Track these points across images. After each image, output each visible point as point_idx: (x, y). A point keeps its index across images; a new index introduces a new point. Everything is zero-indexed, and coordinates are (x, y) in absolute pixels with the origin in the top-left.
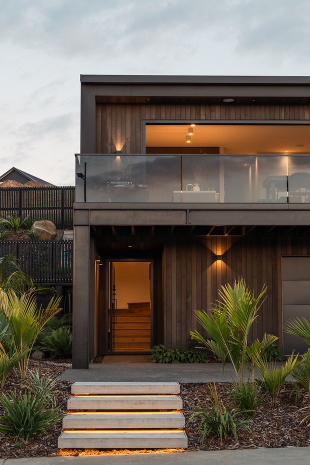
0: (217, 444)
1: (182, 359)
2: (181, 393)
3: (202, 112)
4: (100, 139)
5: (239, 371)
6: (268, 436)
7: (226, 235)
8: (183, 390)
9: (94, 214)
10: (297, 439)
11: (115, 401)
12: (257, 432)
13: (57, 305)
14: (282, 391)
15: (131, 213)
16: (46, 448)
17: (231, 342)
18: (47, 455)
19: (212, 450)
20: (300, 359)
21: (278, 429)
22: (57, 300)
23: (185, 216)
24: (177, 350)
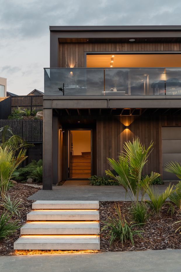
0: (120, 246)
1: (106, 183)
2: (99, 209)
3: (118, 47)
4: (61, 62)
5: (136, 194)
6: (154, 241)
7: (131, 115)
8: (101, 207)
9: (55, 102)
10: (173, 243)
11: (57, 215)
12: (147, 237)
13: (24, 154)
14: (163, 208)
15: (76, 101)
16: (7, 248)
17: (130, 177)
18: (7, 254)
19: (117, 251)
20: (174, 189)
21: (160, 236)
22: (24, 151)
23: (107, 103)
24: (103, 178)
